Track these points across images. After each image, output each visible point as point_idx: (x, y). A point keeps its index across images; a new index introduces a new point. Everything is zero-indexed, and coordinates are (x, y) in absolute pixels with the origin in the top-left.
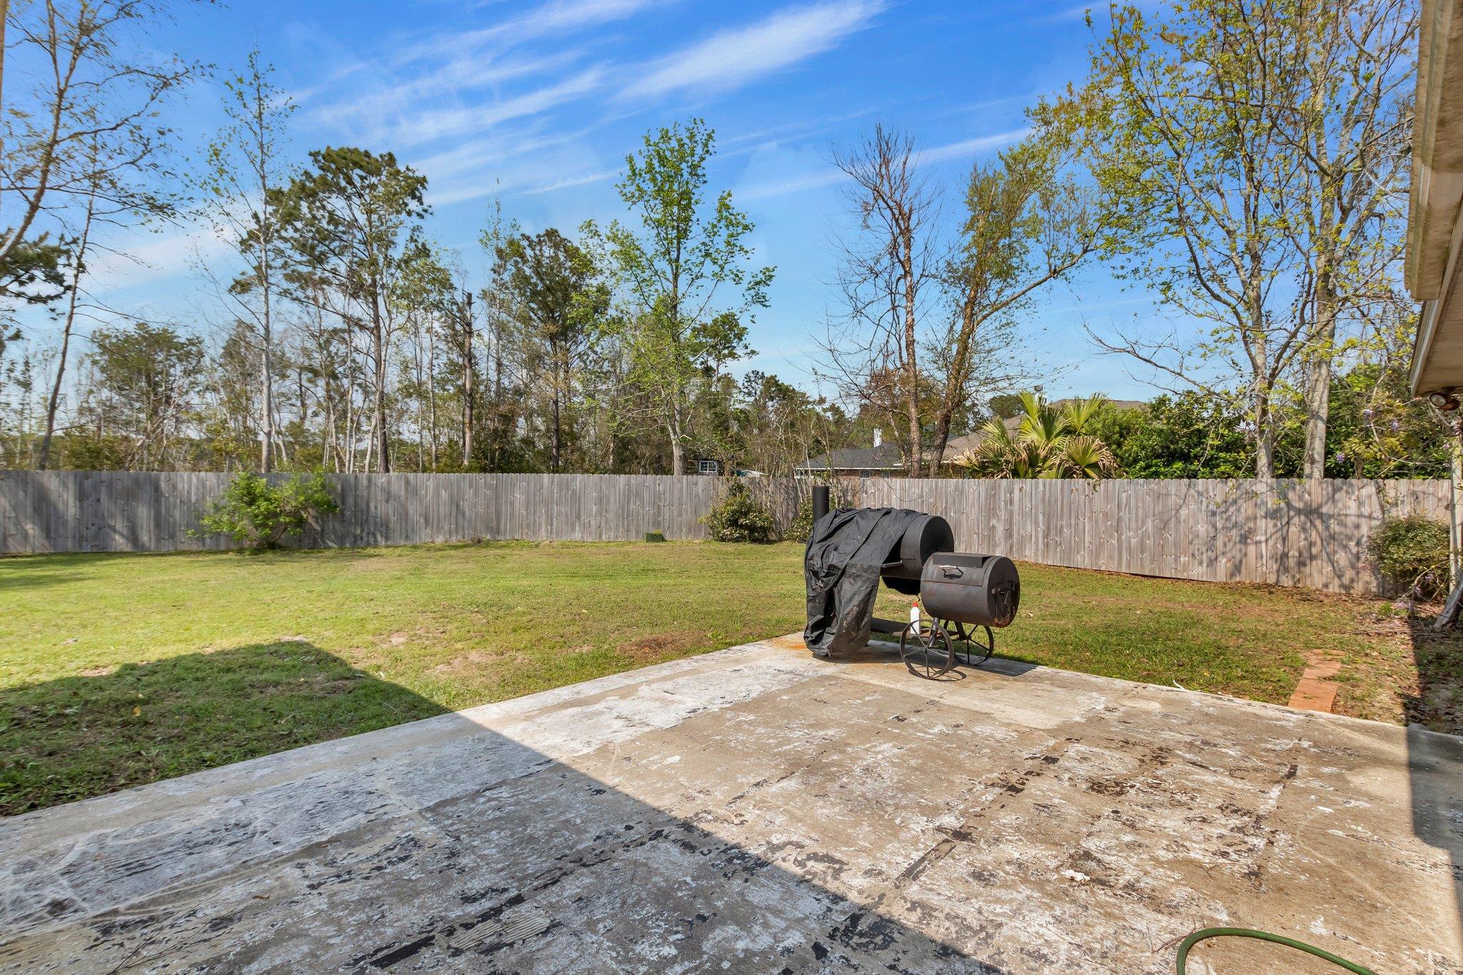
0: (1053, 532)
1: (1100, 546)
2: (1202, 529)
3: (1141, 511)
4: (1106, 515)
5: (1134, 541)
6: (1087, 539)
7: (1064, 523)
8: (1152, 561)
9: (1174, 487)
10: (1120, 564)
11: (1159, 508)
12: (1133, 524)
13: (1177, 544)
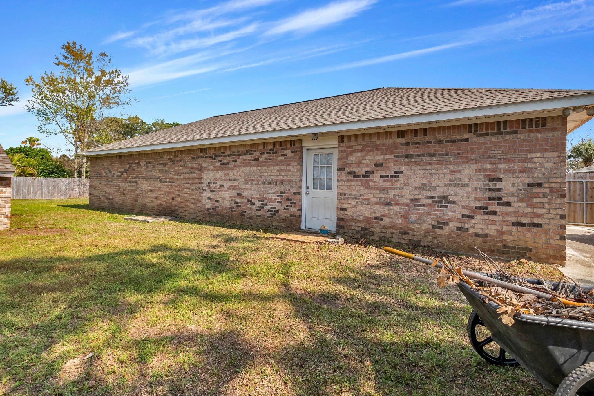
0: (19, 190)
1: (36, 193)
2: (64, 188)
3: (48, 185)
4: (38, 186)
5: (46, 192)
6: (32, 192)
7: (24, 188)
8: (51, 196)
9: (57, 180)
10: (42, 197)
11: (53, 184)
12: (46, 188)
13: (58, 192)
